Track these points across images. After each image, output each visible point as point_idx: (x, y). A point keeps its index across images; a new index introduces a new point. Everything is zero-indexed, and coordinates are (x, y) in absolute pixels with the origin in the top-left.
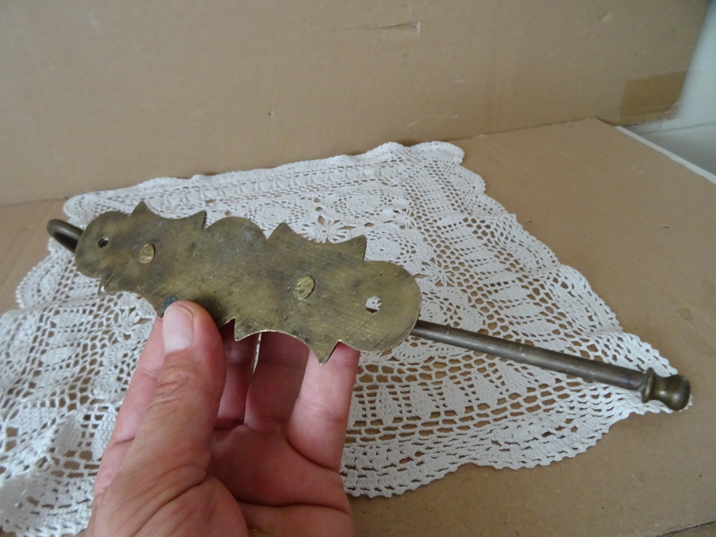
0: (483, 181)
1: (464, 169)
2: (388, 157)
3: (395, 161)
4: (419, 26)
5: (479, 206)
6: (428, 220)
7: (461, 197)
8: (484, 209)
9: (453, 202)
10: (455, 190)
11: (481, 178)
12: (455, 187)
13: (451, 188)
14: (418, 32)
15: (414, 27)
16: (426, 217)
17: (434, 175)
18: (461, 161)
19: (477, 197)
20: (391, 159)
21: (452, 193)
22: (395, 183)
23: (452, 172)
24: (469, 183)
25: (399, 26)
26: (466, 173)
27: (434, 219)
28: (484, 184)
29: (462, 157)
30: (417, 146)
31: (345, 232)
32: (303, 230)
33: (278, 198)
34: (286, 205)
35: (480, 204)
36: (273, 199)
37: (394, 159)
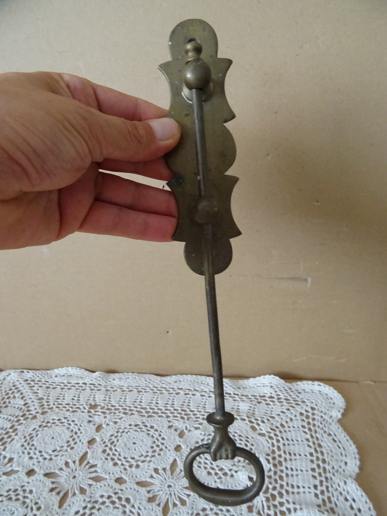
0: (357, 456)
1: (341, 429)
2: (267, 391)
3: (273, 398)
4: (309, 280)
5: (346, 500)
6: (282, 504)
7: (328, 475)
8: (352, 508)
9: (318, 483)
10: (324, 461)
11: (356, 451)
12: (325, 457)
13: (320, 456)
14: (309, 285)
15: (306, 280)
16: (281, 500)
17: (306, 430)
18: (339, 416)
19: (345, 483)
20: (269, 395)
21: (319, 466)
22: (264, 432)
23: (327, 430)
24: (342, 454)
25: (293, 279)
26: (342, 436)
27: (288, 506)
28: (358, 463)
29: (342, 411)
30: (299, 383)
31: (189, 496)
32: (152, 477)
33: (149, 419)
34: (152, 432)
35: (348, 497)
36: (144, 419)
37: (273, 395)
